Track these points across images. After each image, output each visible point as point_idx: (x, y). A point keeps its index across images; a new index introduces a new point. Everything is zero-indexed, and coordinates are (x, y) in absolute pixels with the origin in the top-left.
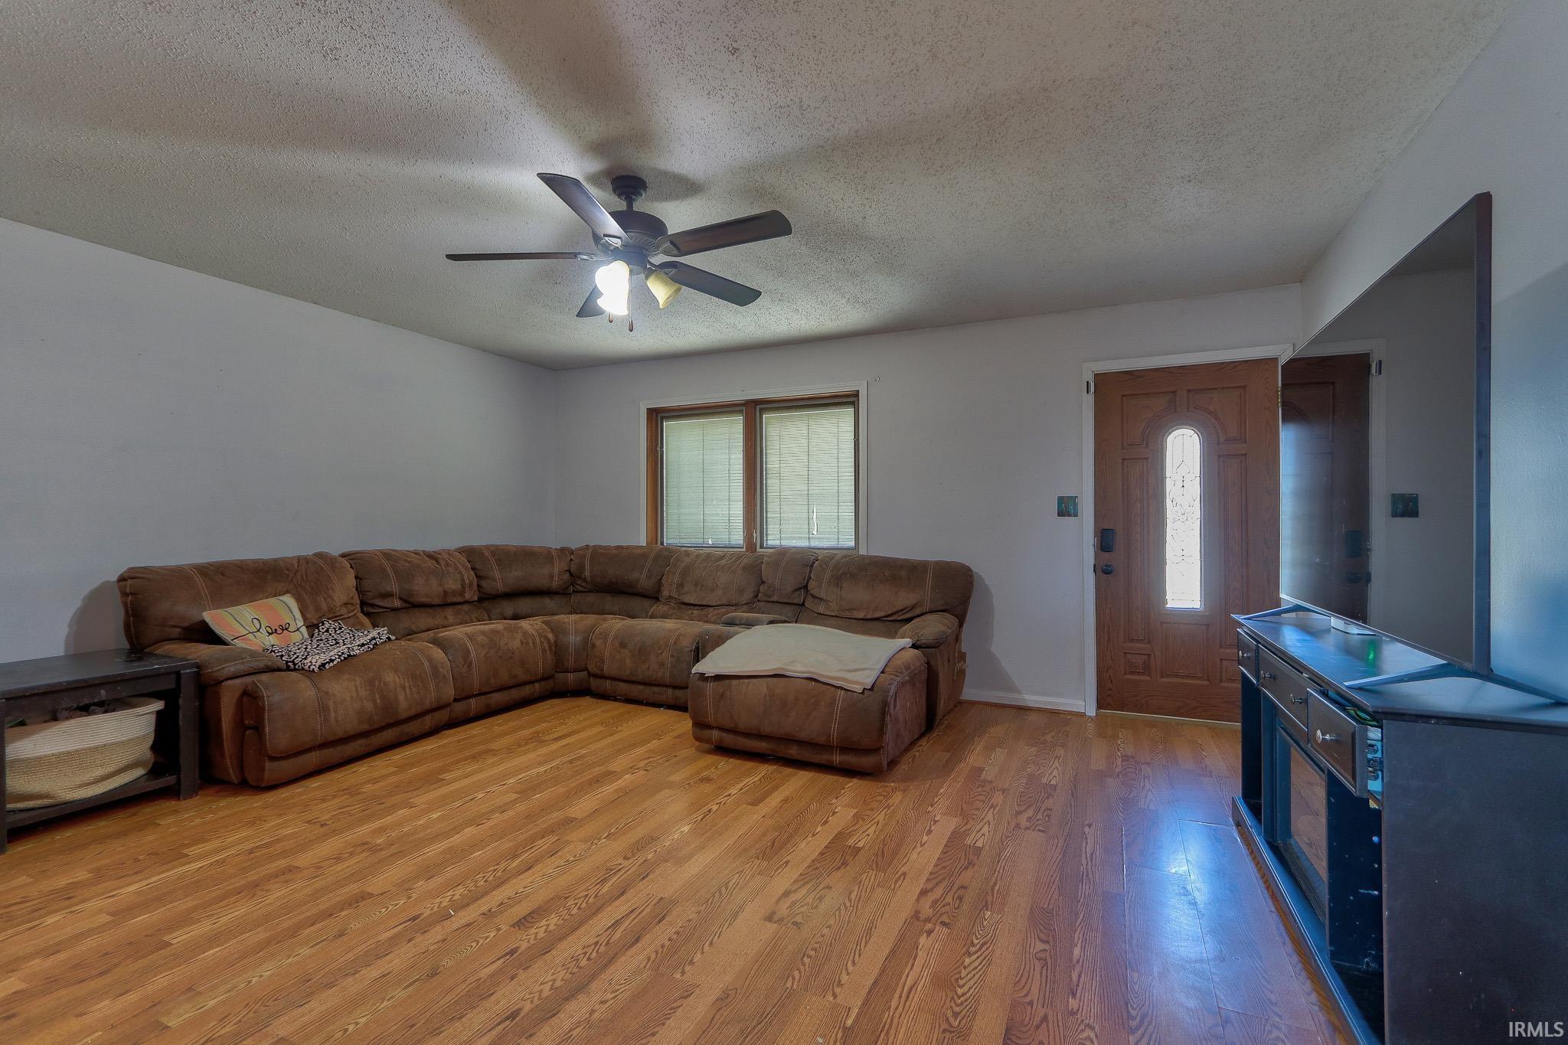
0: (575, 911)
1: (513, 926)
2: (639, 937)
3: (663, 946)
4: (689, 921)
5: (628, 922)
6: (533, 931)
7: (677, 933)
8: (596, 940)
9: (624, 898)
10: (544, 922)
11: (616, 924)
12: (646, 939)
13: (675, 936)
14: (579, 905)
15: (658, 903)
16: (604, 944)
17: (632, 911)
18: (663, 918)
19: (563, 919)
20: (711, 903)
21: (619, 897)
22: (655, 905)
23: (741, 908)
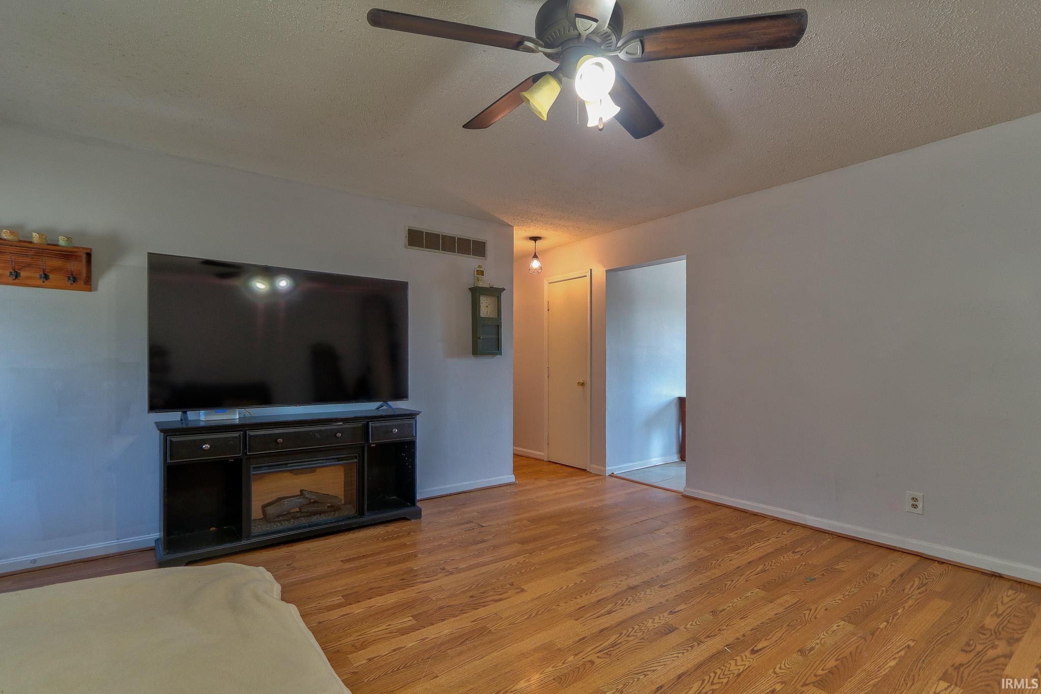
0: (636, 627)
1: (677, 629)
2: (598, 602)
3: (587, 594)
4: (566, 602)
5: (603, 611)
6: (663, 622)
7: (576, 598)
8: (623, 607)
9: (602, 628)
10: (657, 625)
11: (609, 612)
12: (594, 600)
13: (578, 597)
14: (634, 631)
15: (580, 618)
16: (618, 604)
17: (598, 617)
18: (580, 608)
19: (644, 624)
20: (547, 609)
21: (604, 629)
22: (582, 617)
23: (532, 600)
